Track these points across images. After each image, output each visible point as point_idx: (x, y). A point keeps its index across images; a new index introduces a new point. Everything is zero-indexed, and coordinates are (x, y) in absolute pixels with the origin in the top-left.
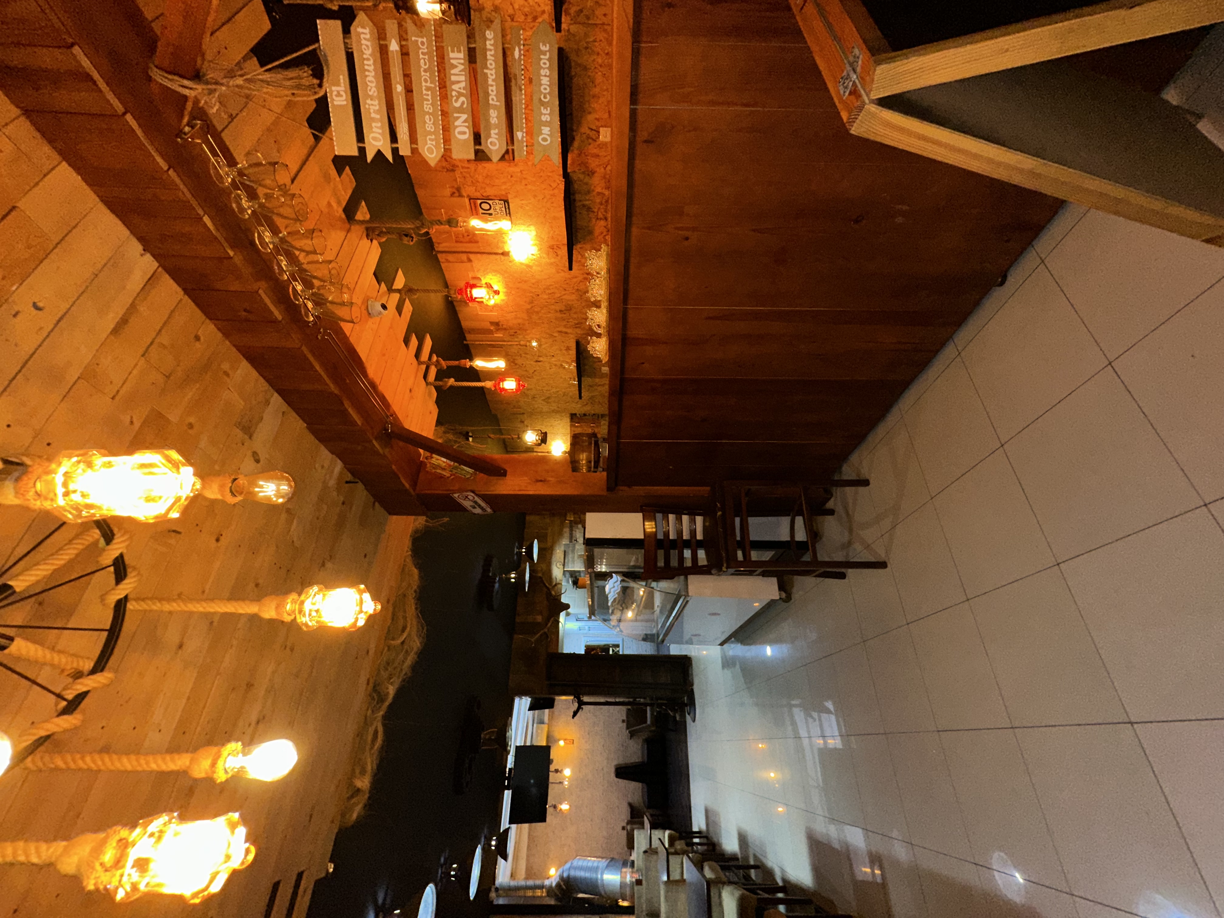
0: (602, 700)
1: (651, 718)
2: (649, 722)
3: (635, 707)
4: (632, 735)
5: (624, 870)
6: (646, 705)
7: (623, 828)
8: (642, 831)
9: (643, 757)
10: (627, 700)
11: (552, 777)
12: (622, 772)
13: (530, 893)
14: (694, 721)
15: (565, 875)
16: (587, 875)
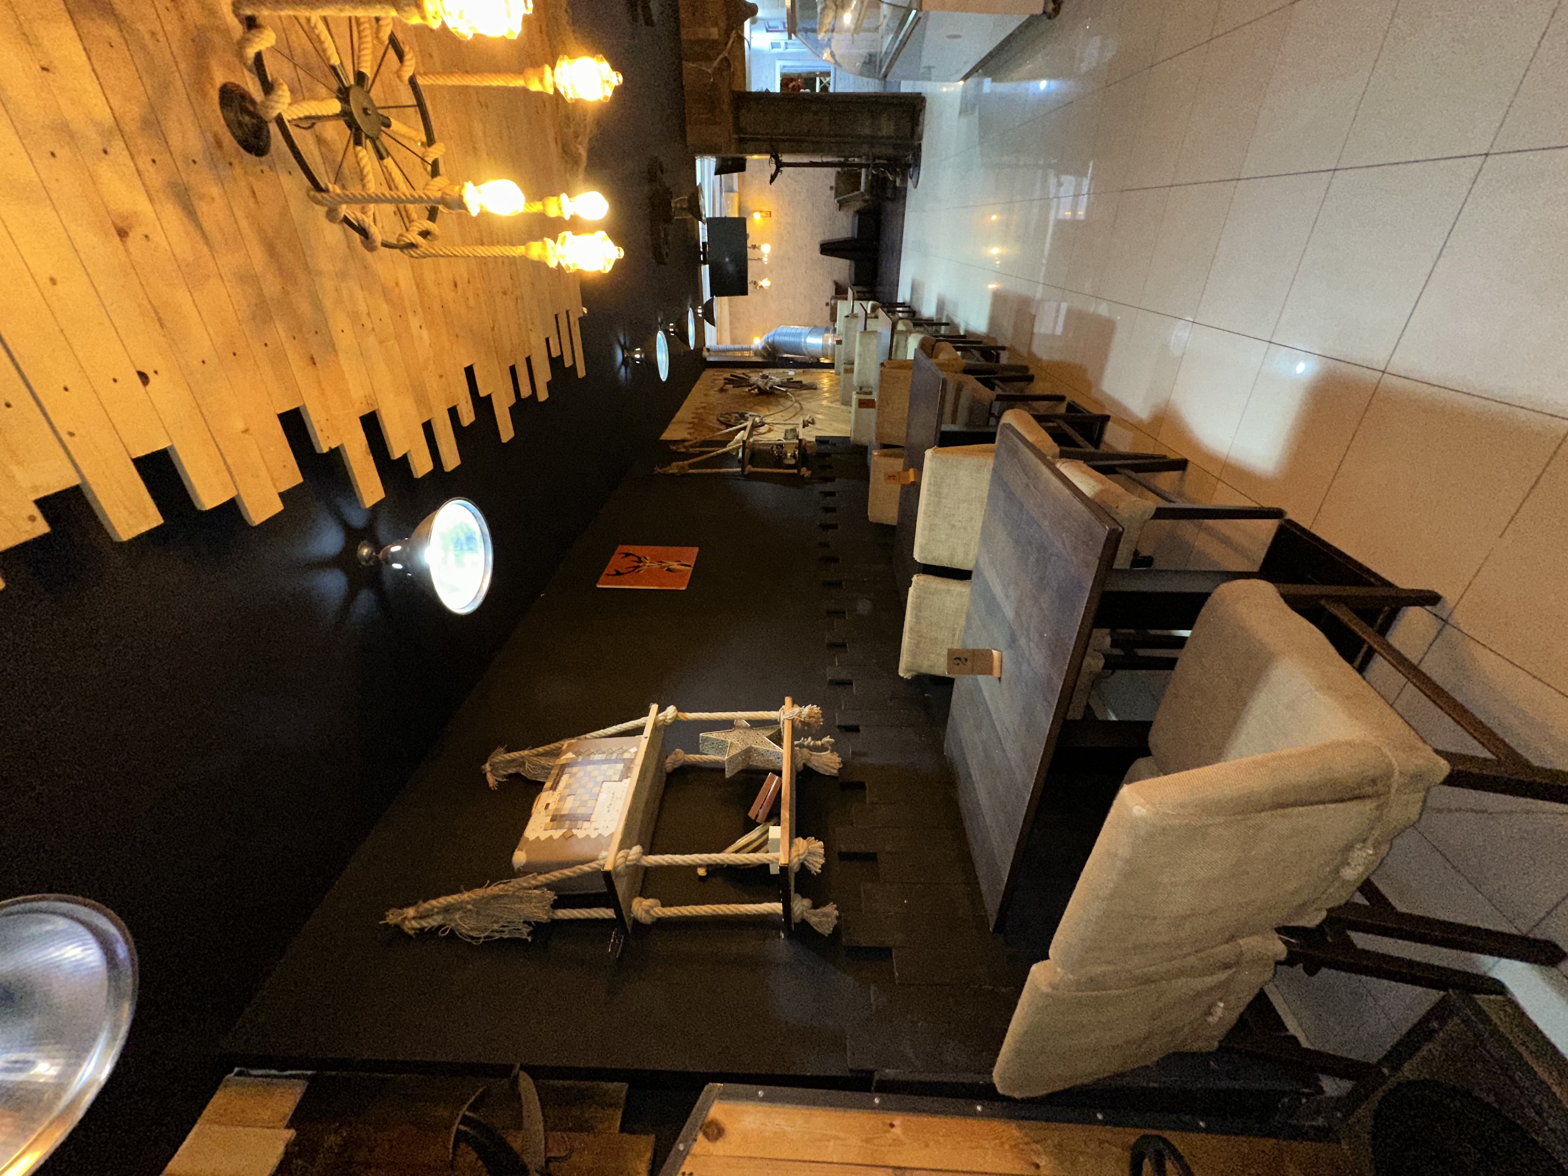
0: (806, 159)
1: (866, 183)
2: (863, 188)
3: (846, 169)
4: (841, 205)
5: (826, 335)
6: (860, 166)
7: (827, 304)
8: (845, 302)
9: (853, 231)
10: (836, 160)
11: (751, 253)
12: (829, 249)
13: (739, 354)
14: (915, 187)
15: (770, 340)
16: (792, 339)
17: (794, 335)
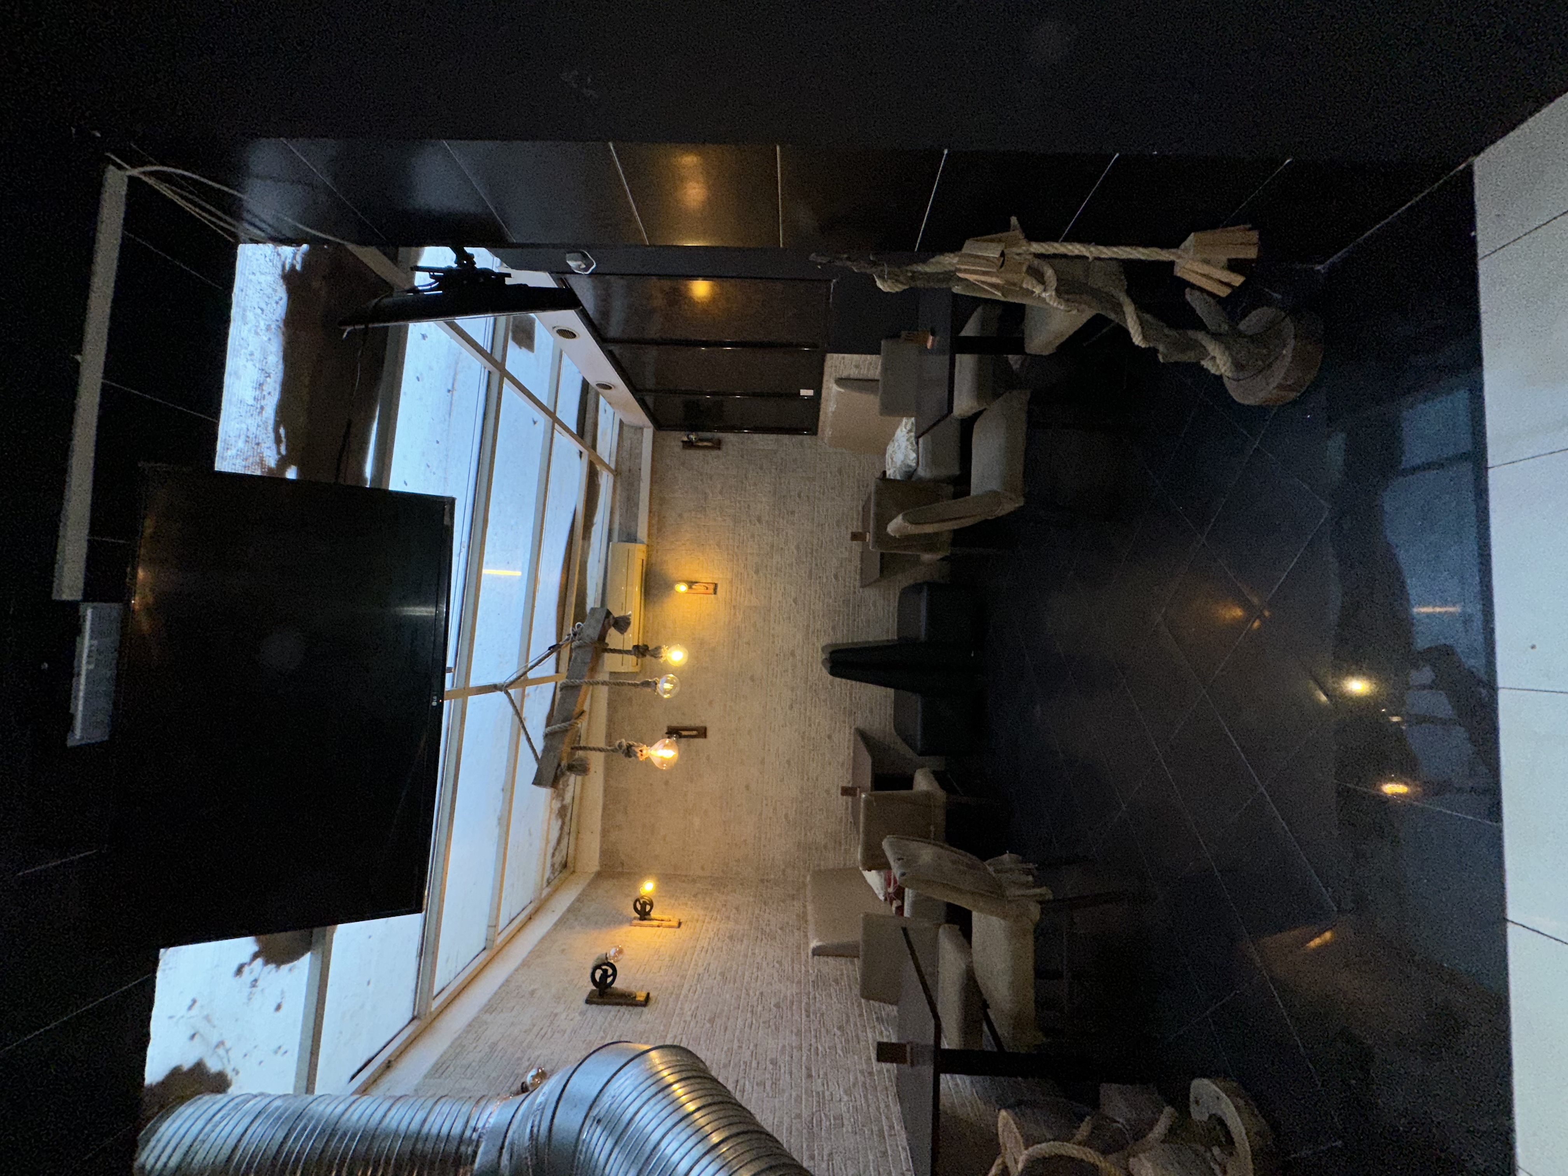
12: (848, 662)
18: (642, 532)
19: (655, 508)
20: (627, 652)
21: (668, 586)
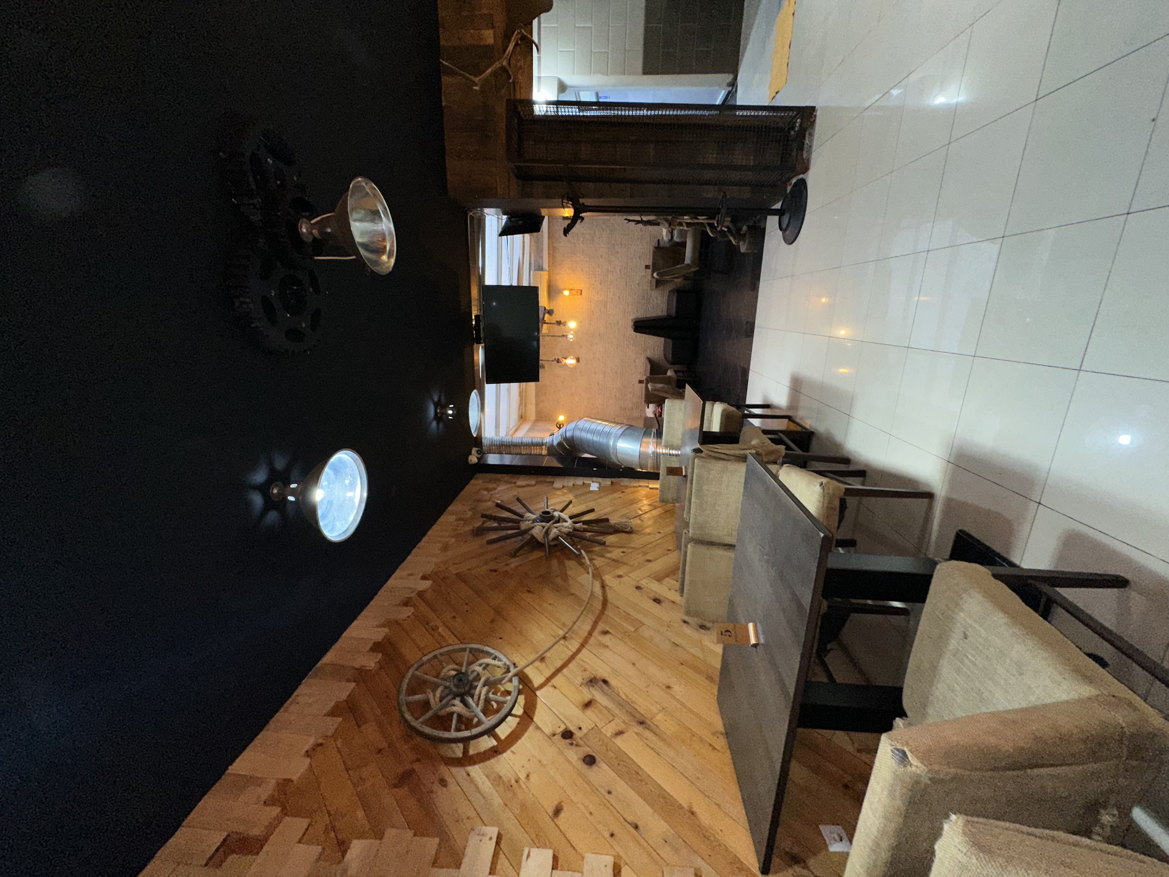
2: (686, 263)
5: (645, 440)
9: (668, 309)
12: (642, 326)
17: (600, 433)
18: (546, 266)
19: (551, 252)
20: (554, 324)
21: (560, 291)
